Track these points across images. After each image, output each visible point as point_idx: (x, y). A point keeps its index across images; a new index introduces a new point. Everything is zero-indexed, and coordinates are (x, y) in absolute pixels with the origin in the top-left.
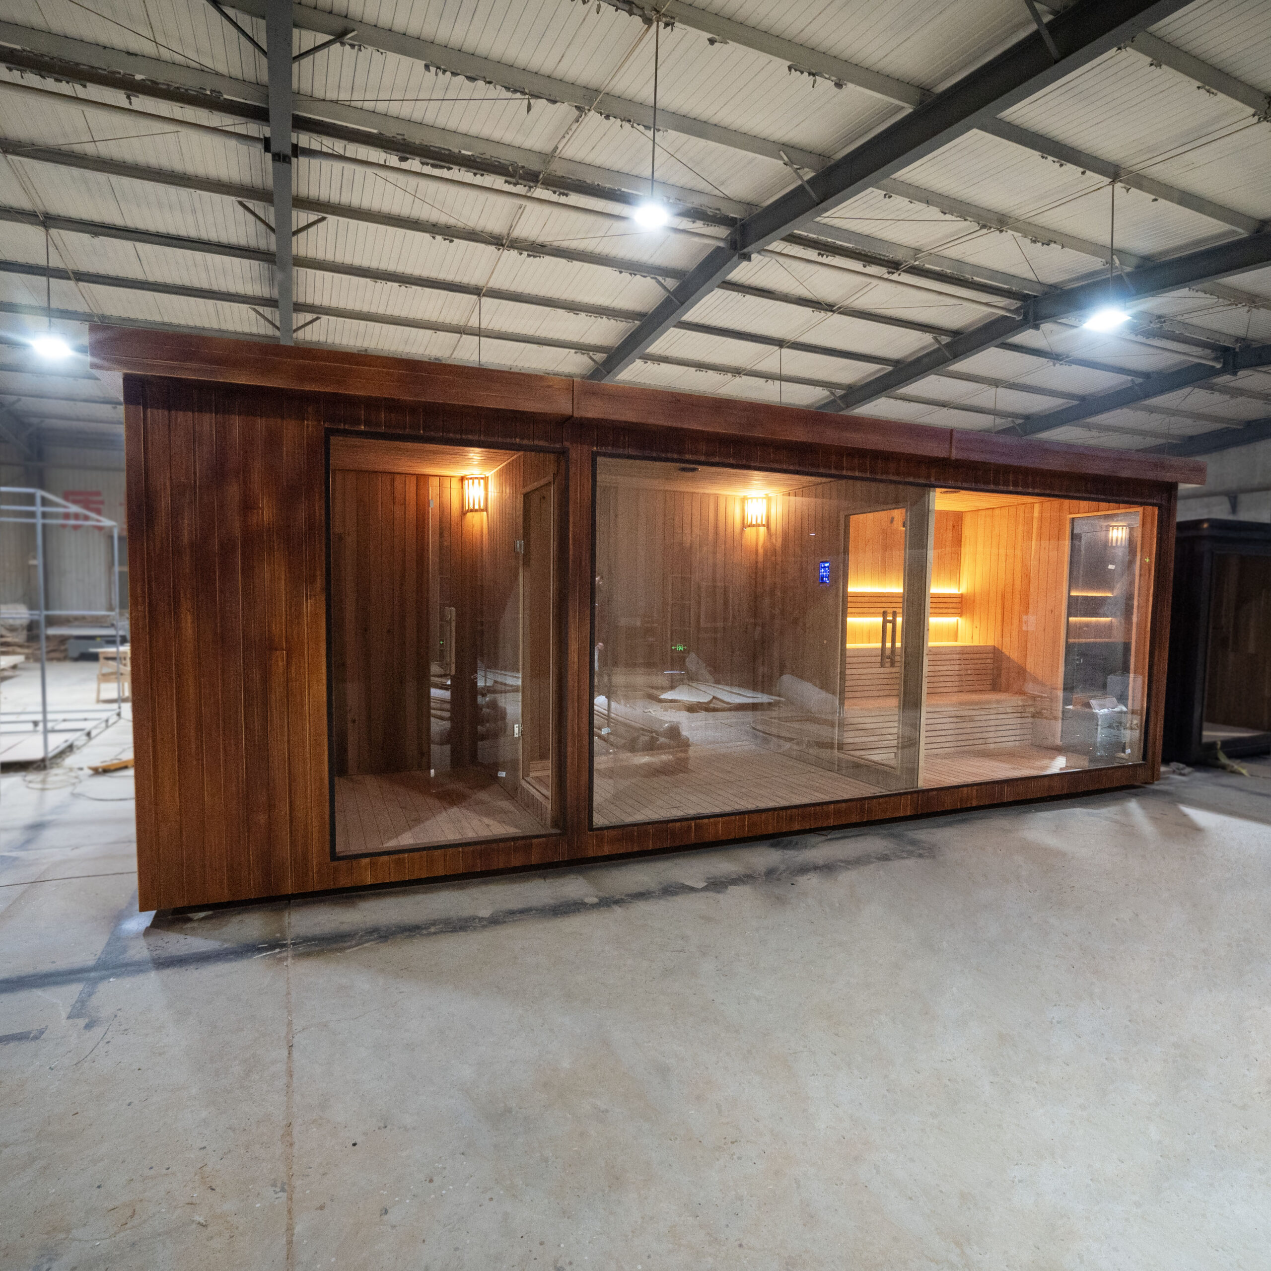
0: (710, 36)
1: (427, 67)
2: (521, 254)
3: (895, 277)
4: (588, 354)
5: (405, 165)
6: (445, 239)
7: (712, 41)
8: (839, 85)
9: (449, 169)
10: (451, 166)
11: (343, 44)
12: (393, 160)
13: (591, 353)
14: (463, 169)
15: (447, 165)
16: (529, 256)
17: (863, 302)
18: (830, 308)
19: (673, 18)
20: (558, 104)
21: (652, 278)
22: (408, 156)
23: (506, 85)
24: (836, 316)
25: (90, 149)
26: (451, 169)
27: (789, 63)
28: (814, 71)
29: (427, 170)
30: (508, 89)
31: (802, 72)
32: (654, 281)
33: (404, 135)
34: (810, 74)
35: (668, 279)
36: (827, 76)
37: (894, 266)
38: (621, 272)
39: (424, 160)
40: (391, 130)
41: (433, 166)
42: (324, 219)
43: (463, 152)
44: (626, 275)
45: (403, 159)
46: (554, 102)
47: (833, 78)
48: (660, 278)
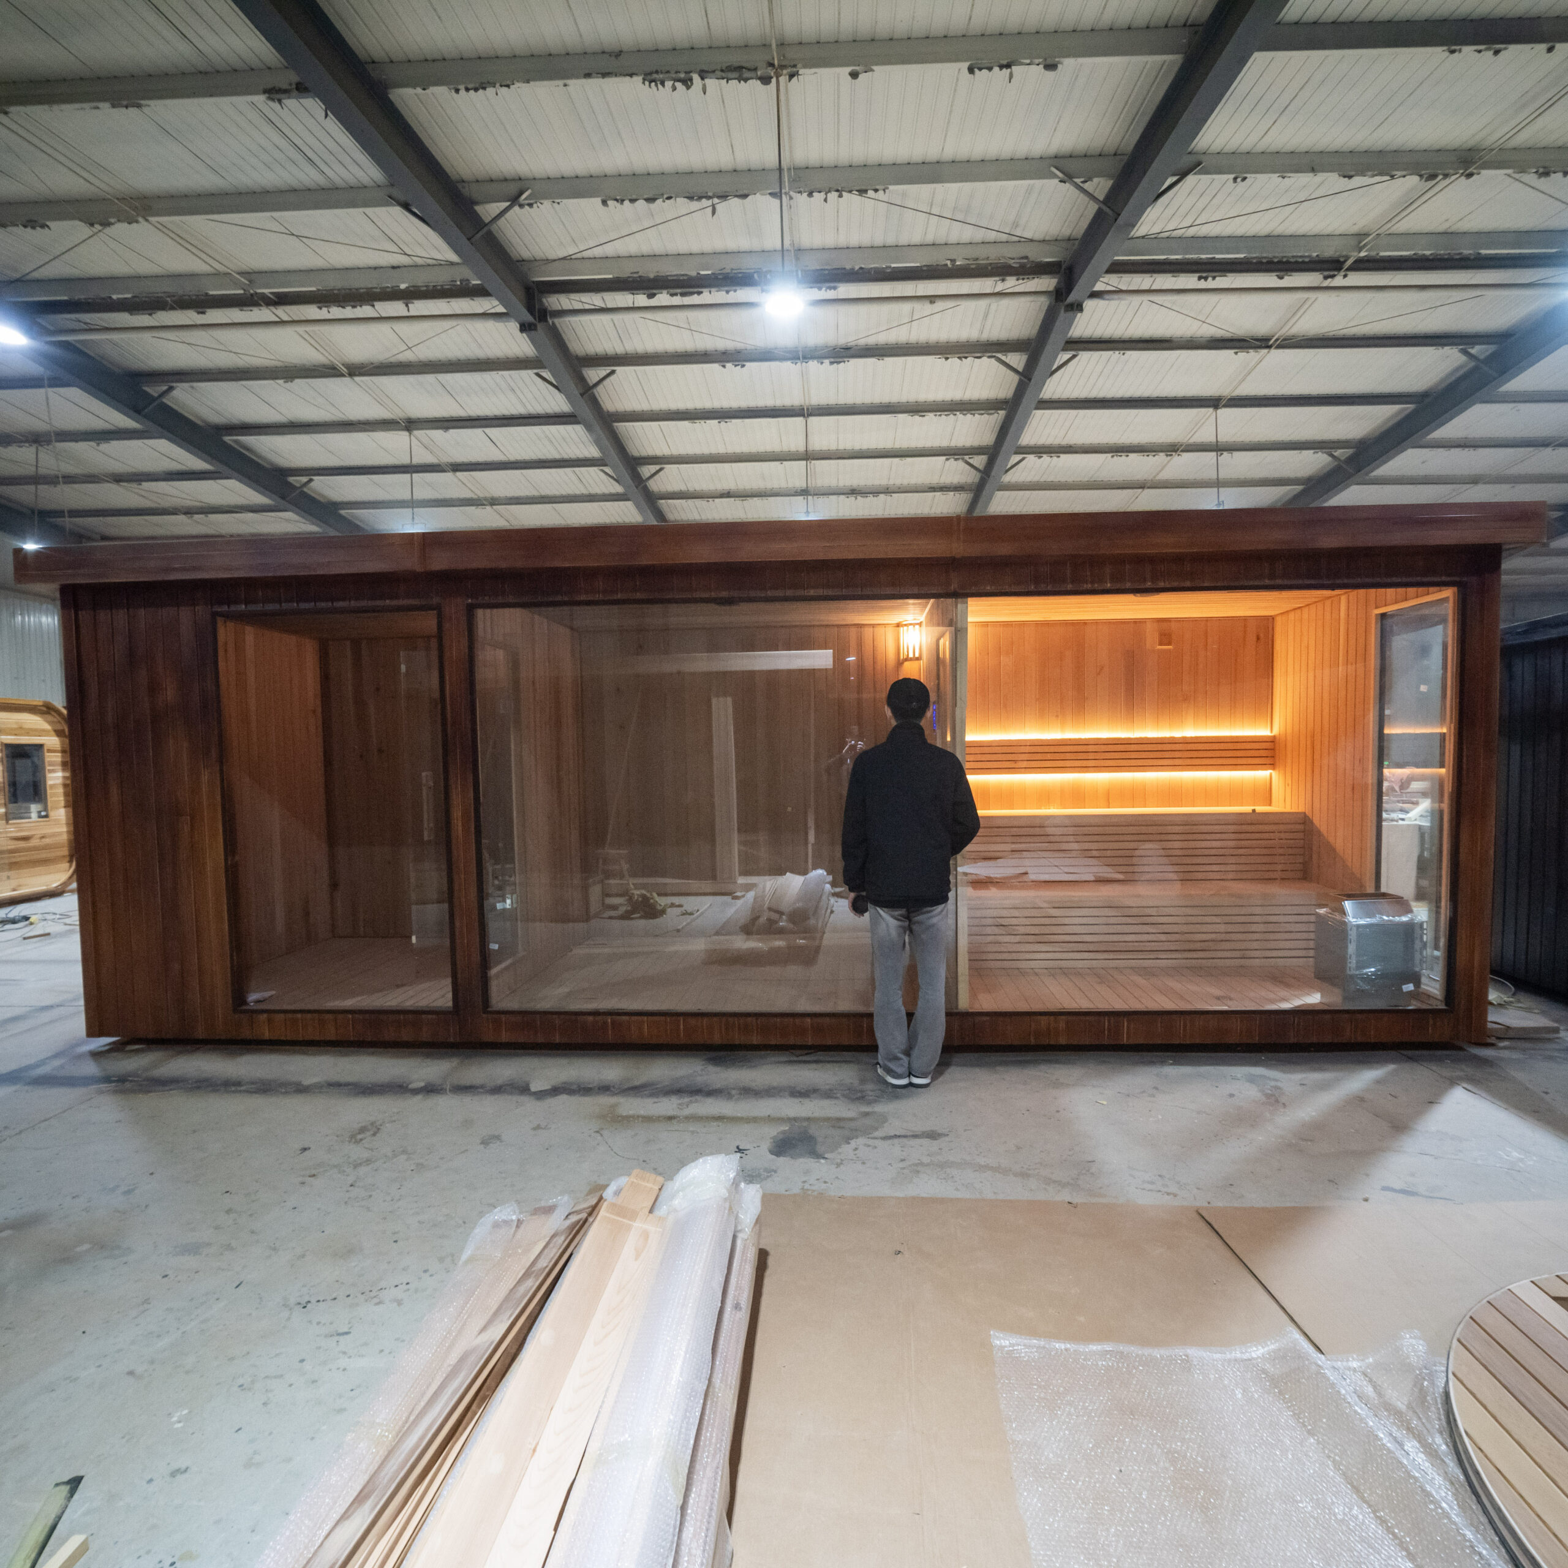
0: (849, 69)
1: (604, 203)
2: (822, 363)
3: (1338, 281)
4: (963, 459)
5: (653, 302)
6: (736, 366)
7: (854, 75)
8: (1051, 67)
9: (699, 293)
10: (700, 290)
11: (521, 206)
12: (641, 300)
13: (967, 457)
14: (713, 290)
15: (696, 290)
16: (832, 363)
17: (1310, 323)
18: (1262, 343)
19: (795, 66)
20: (750, 197)
21: (989, 357)
22: (655, 291)
23: (688, 195)
24: (1274, 352)
25: (408, 356)
26: (702, 292)
27: (967, 64)
28: (1005, 62)
29: (677, 300)
30: (691, 198)
31: (990, 69)
32: (993, 360)
33: (638, 272)
34: (1001, 67)
35: (1010, 355)
36: (1028, 61)
37: (1331, 266)
38: (947, 359)
39: (672, 291)
40: (626, 271)
41: (683, 295)
42: (613, 372)
43: (702, 273)
44: (954, 361)
45: (651, 296)
46: (745, 196)
47: (1037, 61)
48: (999, 355)
